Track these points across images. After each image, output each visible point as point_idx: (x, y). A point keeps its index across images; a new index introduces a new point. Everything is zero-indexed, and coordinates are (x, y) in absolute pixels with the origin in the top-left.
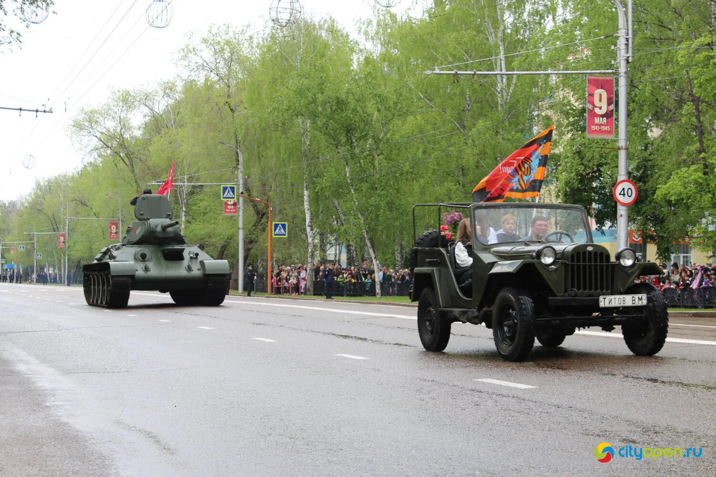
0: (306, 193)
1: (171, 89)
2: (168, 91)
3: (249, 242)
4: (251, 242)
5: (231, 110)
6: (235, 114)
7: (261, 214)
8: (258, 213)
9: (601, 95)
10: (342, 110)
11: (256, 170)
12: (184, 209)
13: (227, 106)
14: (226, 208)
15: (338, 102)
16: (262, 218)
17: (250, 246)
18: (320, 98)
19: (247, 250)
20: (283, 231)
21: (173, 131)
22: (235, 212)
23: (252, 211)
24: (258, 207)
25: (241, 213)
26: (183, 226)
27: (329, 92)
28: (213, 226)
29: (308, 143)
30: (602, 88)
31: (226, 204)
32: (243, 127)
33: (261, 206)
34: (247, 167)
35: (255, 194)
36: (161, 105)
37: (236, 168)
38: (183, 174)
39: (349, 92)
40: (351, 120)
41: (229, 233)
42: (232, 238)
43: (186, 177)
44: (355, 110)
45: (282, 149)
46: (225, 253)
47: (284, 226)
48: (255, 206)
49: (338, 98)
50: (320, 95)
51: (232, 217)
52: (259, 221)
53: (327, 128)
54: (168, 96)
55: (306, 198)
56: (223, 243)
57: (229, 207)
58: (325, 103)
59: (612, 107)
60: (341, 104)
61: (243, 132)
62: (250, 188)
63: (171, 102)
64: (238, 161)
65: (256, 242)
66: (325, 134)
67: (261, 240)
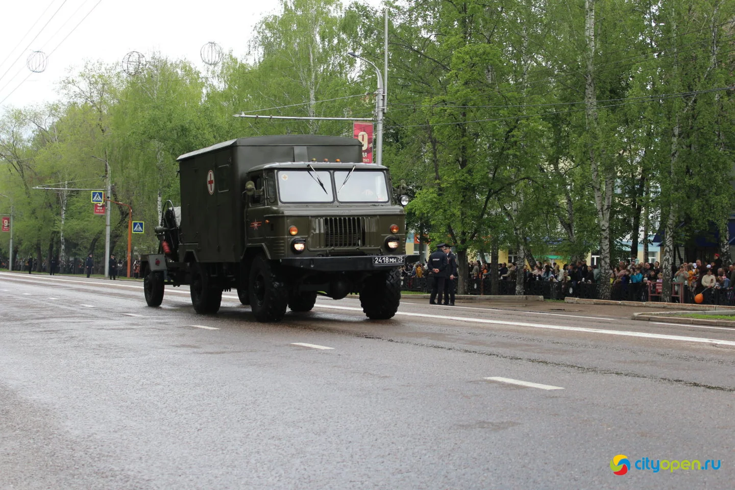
0: (159, 199)
1: (56, 110)
2: (53, 112)
3: (115, 237)
4: (117, 236)
5: (102, 130)
6: (105, 134)
7: (124, 214)
8: (122, 213)
9: (363, 136)
10: (186, 136)
11: (120, 180)
12: (64, 209)
13: (99, 127)
14: (96, 209)
15: (182, 130)
16: (125, 217)
17: (116, 240)
18: (169, 125)
19: (113, 244)
20: (140, 228)
21: (56, 144)
22: (104, 212)
23: (118, 212)
24: (123, 208)
25: (109, 213)
26: (63, 222)
27: (176, 122)
28: (86, 223)
29: (162, 159)
30: (364, 131)
31: (96, 206)
32: (110, 145)
33: (125, 208)
34: (112, 177)
35: (120, 198)
36: (48, 122)
37: (105, 177)
38: (63, 179)
39: (191, 122)
40: (192, 143)
41: (100, 228)
42: (101, 233)
43: (66, 182)
44: (196, 137)
45: (141, 163)
46: (96, 244)
47: (141, 224)
48: (120, 207)
49: (182, 126)
50: (169, 123)
51: (102, 216)
52: (122, 220)
53: (174, 149)
54: (54, 115)
55: (159, 203)
56: (93, 237)
57: (98, 208)
58: (172, 129)
59: (371, 145)
60: (184, 130)
61: (110, 149)
62: (117, 193)
63: (56, 120)
64: (106, 171)
65: (121, 236)
66: (172, 154)
67: (124, 235)
